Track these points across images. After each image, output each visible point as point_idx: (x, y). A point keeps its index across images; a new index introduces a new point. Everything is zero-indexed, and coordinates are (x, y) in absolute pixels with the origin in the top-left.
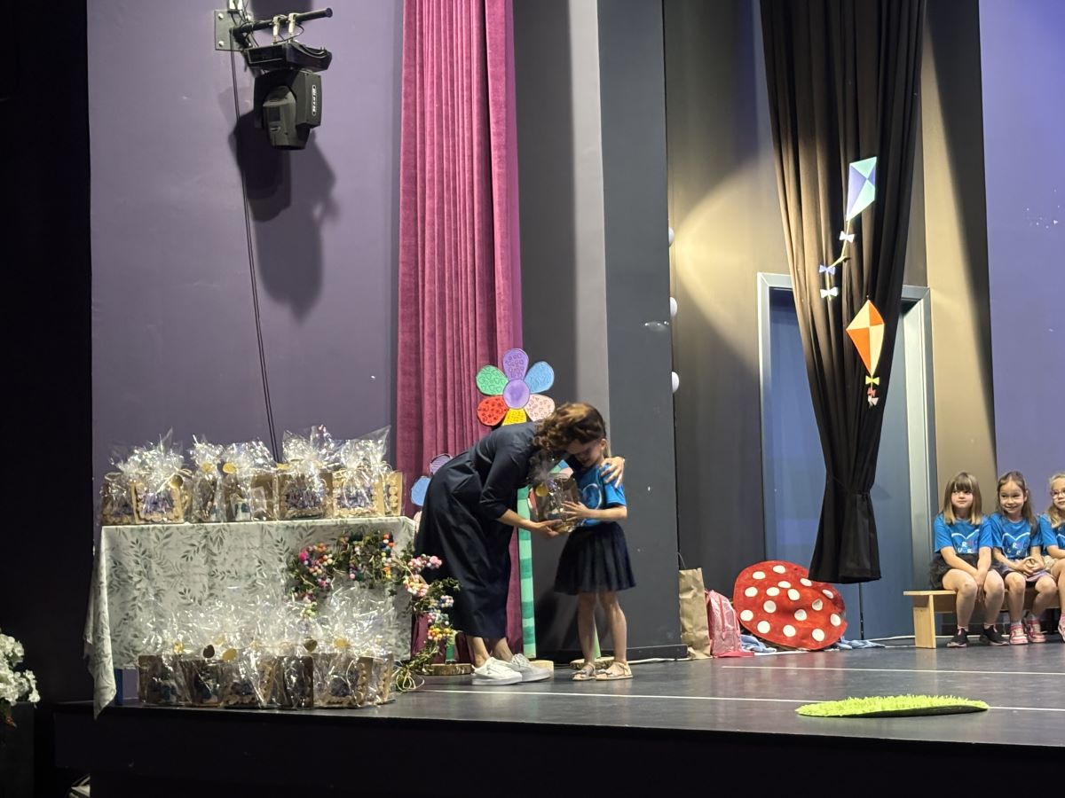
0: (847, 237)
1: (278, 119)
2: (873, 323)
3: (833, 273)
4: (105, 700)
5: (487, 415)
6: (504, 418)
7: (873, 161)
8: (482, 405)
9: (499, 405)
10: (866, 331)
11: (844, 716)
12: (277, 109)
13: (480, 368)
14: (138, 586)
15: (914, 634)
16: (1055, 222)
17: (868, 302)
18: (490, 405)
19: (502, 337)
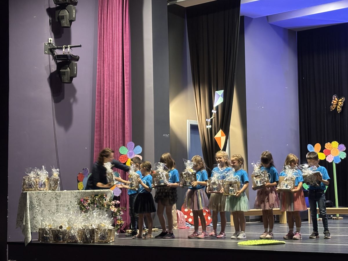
0: (214, 111)
1: (65, 75)
2: (222, 136)
3: (210, 121)
4: (29, 241)
5: (122, 160)
6: (127, 161)
7: (222, 91)
8: (121, 157)
9: (126, 157)
10: (220, 138)
11: (253, 245)
12: (65, 72)
13: (120, 147)
14: (37, 209)
15: (230, 222)
16: (263, 107)
17: (221, 130)
18: (123, 157)
19: (127, 138)
